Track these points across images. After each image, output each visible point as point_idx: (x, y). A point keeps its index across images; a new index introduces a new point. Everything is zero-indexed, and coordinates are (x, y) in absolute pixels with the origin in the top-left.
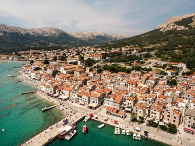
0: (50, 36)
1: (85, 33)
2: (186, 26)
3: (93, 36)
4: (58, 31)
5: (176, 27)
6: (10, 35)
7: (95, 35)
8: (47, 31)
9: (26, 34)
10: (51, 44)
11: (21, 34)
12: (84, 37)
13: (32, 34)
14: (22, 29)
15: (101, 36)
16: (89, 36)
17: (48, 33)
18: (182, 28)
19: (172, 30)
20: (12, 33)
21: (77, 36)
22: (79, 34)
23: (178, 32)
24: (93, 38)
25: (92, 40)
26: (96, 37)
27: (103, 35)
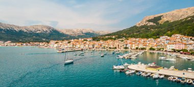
0: (41, 33)
1: (75, 30)
2: (154, 23)
3: (83, 33)
4: (49, 28)
5: (147, 23)
6: (5, 31)
7: (84, 32)
8: (40, 28)
9: (20, 31)
11: (15, 31)
12: (73, 34)
13: (25, 31)
14: (16, 27)
15: (89, 33)
16: (78, 33)
17: (39, 30)
18: (151, 24)
19: (145, 25)
20: (7, 30)
21: (67, 33)
22: (69, 31)
23: (148, 27)
24: (82, 35)
26: (85, 34)
27: (91, 32)
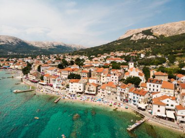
0: (6, 45)
1: (45, 43)
4: (16, 39)
5: (145, 36)
7: (55, 44)
10: (10, 53)
12: (44, 46)
16: (49, 45)
17: (3, 42)
18: (152, 37)
21: (37, 46)
22: (39, 43)
24: (53, 47)
25: (53, 49)
26: (56, 47)
27: (63, 45)
